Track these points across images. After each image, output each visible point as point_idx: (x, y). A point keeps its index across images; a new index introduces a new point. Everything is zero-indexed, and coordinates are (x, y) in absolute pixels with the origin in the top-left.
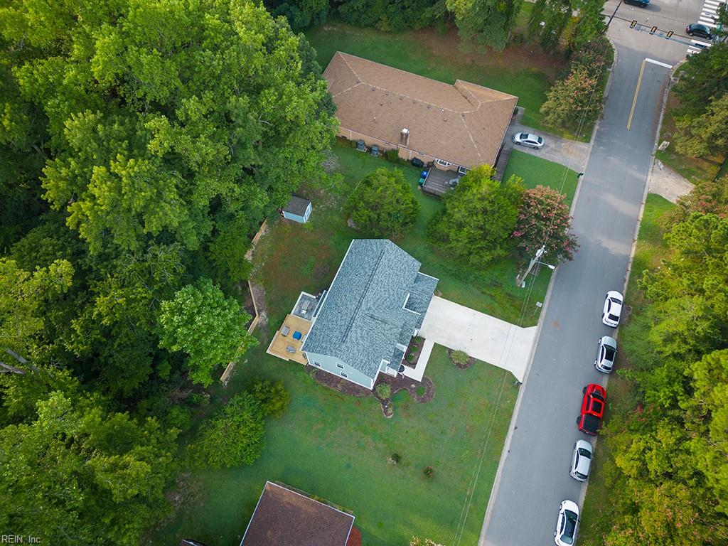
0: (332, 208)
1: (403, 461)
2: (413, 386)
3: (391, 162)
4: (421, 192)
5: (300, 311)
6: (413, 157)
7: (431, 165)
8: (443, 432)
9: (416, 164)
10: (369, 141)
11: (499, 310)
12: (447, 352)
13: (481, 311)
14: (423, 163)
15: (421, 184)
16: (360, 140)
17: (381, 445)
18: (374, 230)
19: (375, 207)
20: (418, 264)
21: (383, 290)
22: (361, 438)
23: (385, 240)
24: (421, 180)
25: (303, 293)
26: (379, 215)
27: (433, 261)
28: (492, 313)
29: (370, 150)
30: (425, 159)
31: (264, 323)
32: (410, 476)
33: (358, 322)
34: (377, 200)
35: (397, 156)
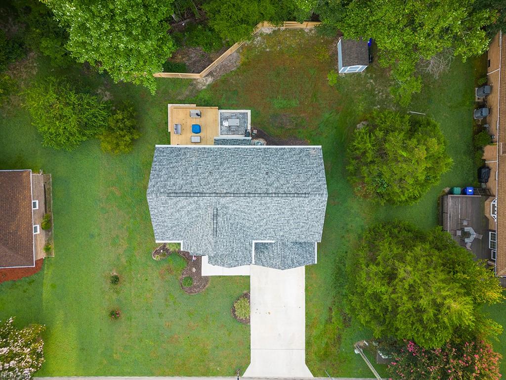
0: (374, 96)
1: (118, 287)
2: (194, 270)
3: (474, 139)
4: (441, 194)
5: (227, 119)
6: (491, 166)
7: (487, 194)
8: (160, 315)
9: (482, 172)
10: (495, 99)
11: (315, 332)
12: (245, 292)
13: (306, 313)
14: (487, 181)
15: (451, 192)
16: (491, 87)
17: (124, 260)
18: (354, 162)
19: (382, 154)
20: (318, 238)
21: (259, 213)
22: (123, 238)
23: (325, 192)
24: (457, 190)
25: (249, 112)
26: (372, 162)
27: (349, 241)
28: (309, 326)
29: (482, 105)
30: (493, 184)
31: (200, 86)
32: (107, 297)
33: (203, 201)
34: (391, 154)
35: (485, 145)
